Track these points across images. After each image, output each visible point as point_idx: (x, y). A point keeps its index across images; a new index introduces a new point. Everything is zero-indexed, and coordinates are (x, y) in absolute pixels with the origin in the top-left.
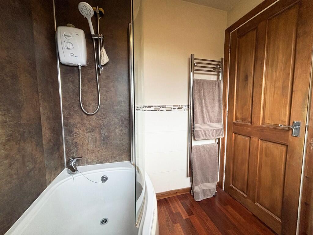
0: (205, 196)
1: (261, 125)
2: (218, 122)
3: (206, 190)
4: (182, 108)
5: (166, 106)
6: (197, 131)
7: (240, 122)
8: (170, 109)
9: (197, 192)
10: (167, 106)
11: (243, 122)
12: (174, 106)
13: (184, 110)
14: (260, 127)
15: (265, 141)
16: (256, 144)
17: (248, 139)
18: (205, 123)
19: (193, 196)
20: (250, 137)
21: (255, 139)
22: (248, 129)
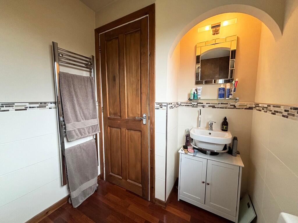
0: (85, 197)
1: (126, 118)
2: (94, 119)
3: (87, 189)
4: (47, 106)
5: (14, 104)
6: (69, 131)
7: (113, 117)
8: (24, 108)
9: (75, 198)
10: (16, 104)
11: (115, 116)
12: (30, 103)
13: (50, 108)
14: (126, 120)
15: (130, 130)
16: (124, 134)
17: (119, 130)
18: (78, 121)
19: (72, 204)
20: (121, 129)
21: (124, 130)
22: (119, 122)
